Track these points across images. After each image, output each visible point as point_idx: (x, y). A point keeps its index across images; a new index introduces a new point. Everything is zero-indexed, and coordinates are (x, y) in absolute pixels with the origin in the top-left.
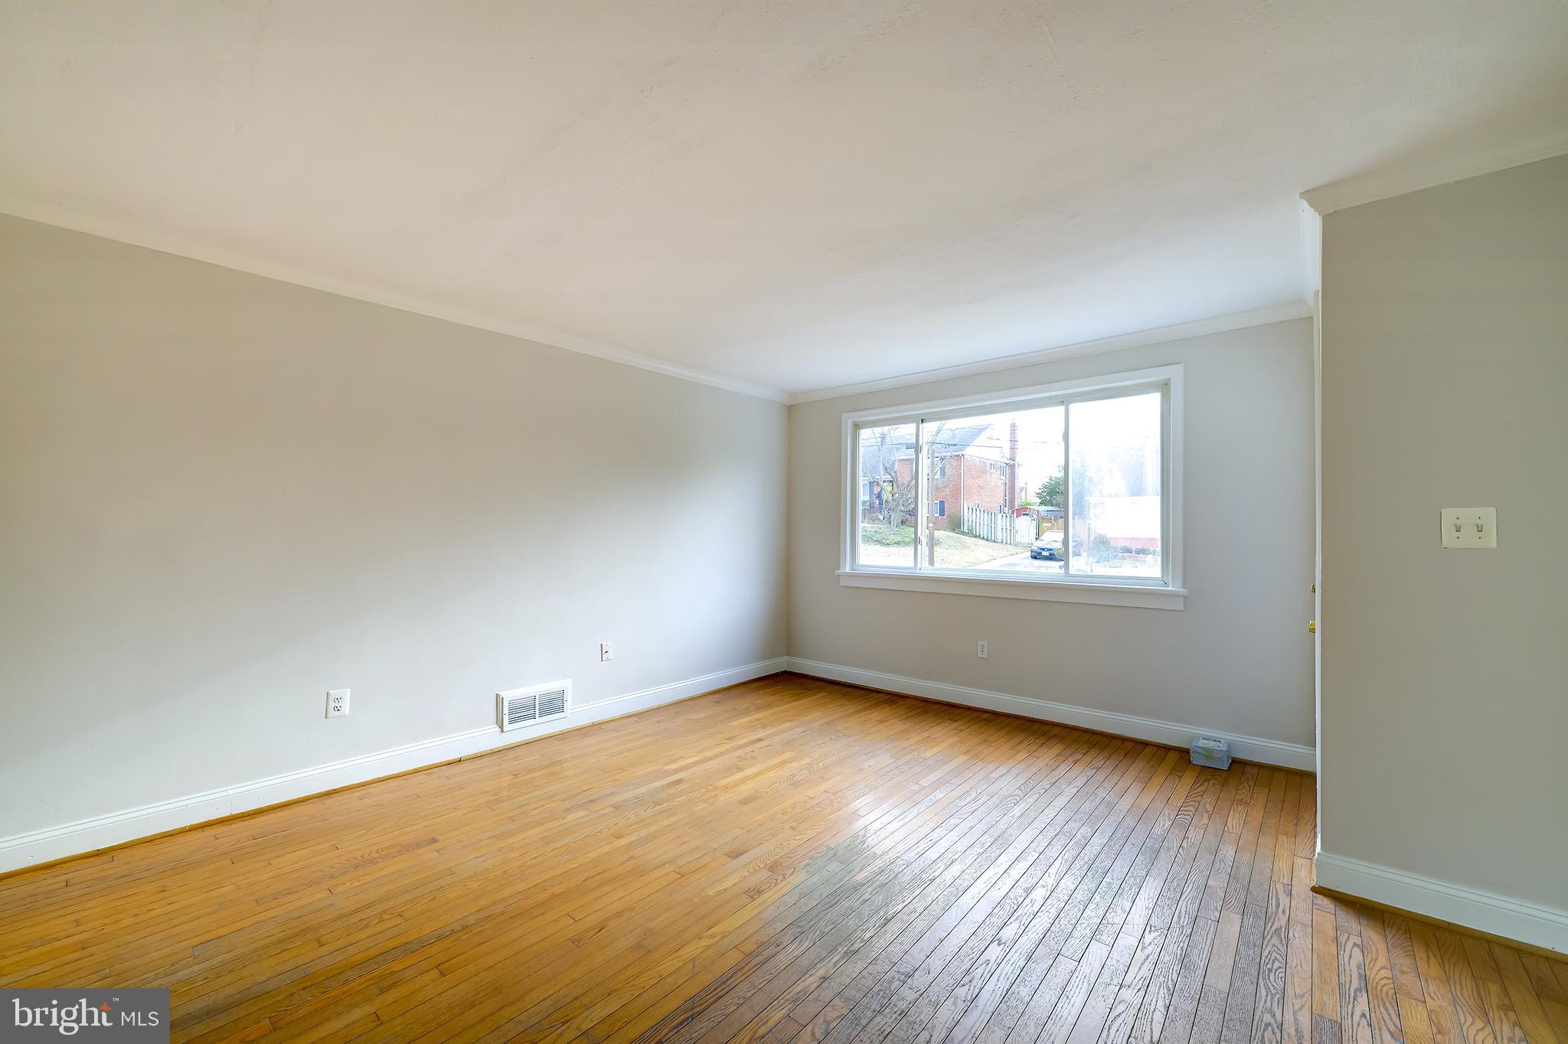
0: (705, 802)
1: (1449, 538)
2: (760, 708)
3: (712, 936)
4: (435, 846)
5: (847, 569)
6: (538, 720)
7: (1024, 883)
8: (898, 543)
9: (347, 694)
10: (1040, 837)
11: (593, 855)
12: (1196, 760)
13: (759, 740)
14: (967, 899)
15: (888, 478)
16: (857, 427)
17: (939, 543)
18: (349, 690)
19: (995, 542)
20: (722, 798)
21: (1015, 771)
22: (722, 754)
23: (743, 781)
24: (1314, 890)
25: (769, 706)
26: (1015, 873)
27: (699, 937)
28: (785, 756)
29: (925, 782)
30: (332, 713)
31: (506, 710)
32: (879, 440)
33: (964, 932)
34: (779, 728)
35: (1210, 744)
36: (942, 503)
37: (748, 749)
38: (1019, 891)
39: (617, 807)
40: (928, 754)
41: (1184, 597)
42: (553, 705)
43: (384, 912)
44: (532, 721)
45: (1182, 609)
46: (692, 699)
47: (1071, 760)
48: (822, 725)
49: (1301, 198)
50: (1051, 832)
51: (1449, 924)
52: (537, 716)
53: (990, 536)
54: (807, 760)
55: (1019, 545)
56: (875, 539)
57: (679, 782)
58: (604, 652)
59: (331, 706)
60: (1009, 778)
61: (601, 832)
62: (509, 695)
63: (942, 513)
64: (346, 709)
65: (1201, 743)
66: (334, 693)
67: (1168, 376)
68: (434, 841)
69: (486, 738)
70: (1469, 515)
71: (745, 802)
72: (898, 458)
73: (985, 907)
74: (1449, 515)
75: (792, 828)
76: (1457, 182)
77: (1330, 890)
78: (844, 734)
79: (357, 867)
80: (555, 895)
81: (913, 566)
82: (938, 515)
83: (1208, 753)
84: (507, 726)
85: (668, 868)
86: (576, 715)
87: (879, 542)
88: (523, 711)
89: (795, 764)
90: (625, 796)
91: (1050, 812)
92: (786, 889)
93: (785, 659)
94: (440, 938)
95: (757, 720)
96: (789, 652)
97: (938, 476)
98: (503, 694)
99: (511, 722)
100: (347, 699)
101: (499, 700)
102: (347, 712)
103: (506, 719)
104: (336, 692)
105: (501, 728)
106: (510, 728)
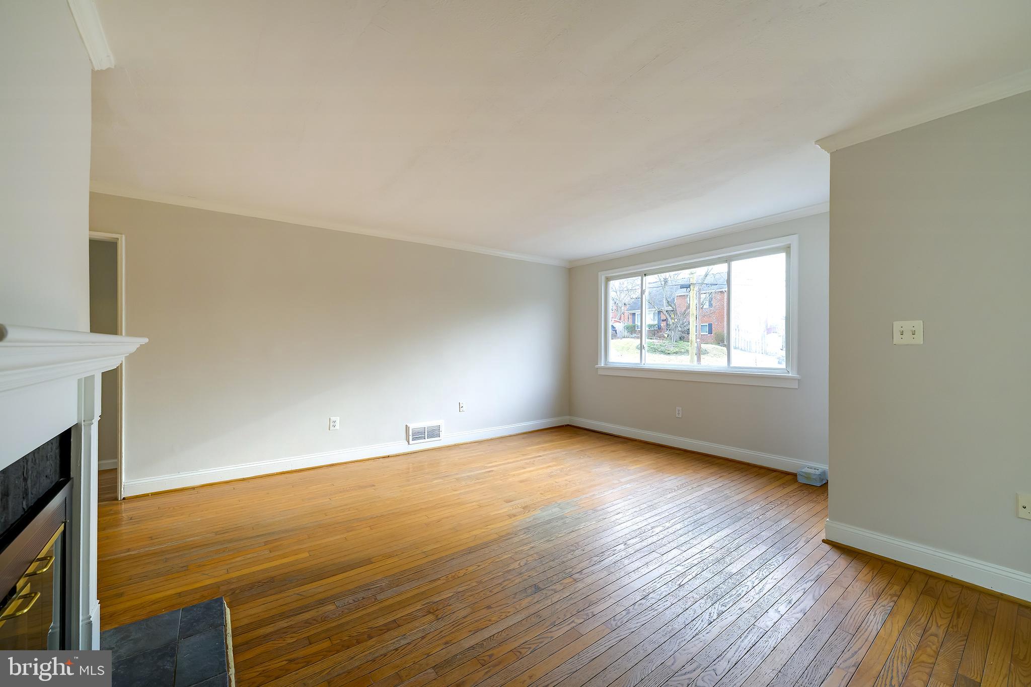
0: (501, 480)
1: (897, 339)
2: (546, 442)
3: (487, 529)
4: (373, 487)
5: (603, 365)
6: (427, 440)
7: (652, 525)
8: (676, 353)
9: (338, 419)
10: (676, 507)
11: (441, 496)
12: (801, 480)
13: (540, 456)
14: (618, 528)
15: (670, 308)
16: (608, 279)
17: (706, 352)
18: (338, 418)
19: (750, 352)
20: (510, 479)
21: (679, 479)
22: (518, 461)
23: (524, 473)
24: (824, 541)
25: (552, 441)
26: (650, 520)
27: (481, 529)
28: (550, 464)
29: (623, 480)
30: (332, 428)
31: (411, 434)
32: (663, 283)
33: (609, 539)
34: (551, 452)
35: (810, 471)
36: (710, 326)
37: (532, 460)
38: (649, 527)
39: (457, 479)
40: (633, 468)
41: (798, 380)
42: (434, 433)
43: (351, 508)
44: (423, 440)
45: (797, 388)
46: (510, 436)
47: (719, 475)
48: (578, 452)
49: (816, 144)
50: (684, 505)
51: (895, 561)
52: (426, 438)
53: (746, 347)
54: (562, 466)
55: (769, 354)
56: (660, 350)
57: (492, 471)
58: (461, 407)
59: (331, 424)
60: (675, 481)
61: (448, 488)
62: (412, 426)
63: (710, 332)
64: (337, 427)
65: (806, 470)
66: (333, 419)
67: (789, 243)
68: (374, 486)
69: (401, 447)
70: (908, 325)
71: (521, 482)
72: (676, 295)
73: (626, 531)
74: (897, 325)
75: (541, 494)
76: (903, 130)
77: (832, 542)
78: (588, 456)
79: (341, 492)
80: (422, 509)
81: (639, 362)
82: (707, 333)
83: (807, 476)
84: (411, 442)
85: (474, 504)
86: (446, 439)
87: (662, 352)
88: (419, 435)
89: (554, 468)
90: (463, 475)
91: (689, 498)
92: (529, 516)
93: (568, 417)
94: (372, 518)
95: (543, 447)
96: (570, 413)
97: (706, 306)
98: (409, 425)
99: (413, 439)
100: (338, 422)
101: (407, 428)
102: (338, 428)
103: (411, 438)
104: (333, 418)
105: (408, 442)
106: (413, 442)
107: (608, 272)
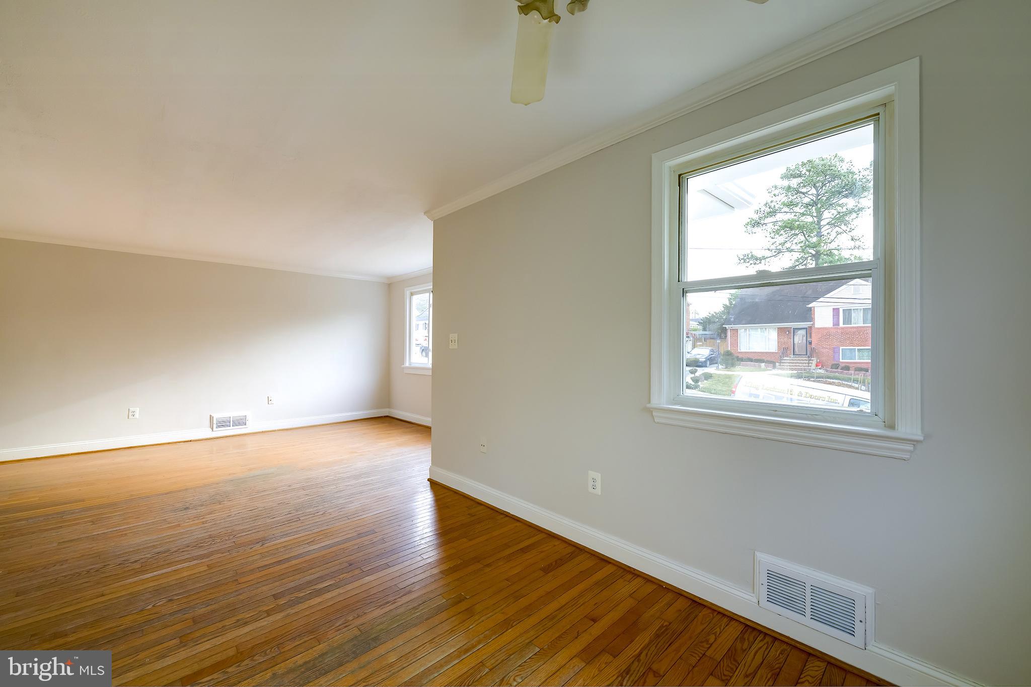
5: (407, 364)
6: (231, 427)
9: (137, 410)
16: (412, 294)
30: (130, 417)
31: (215, 422)
42: (241, 422)
44: (229, 428)
58: (269, 400)
59: (130, 414)
62: (216, 416)
69: (205, 433)
84: (215, 429)
86: (252, 427)
88: (223, 424)
93: (387, 410)
98: (213, 415)
99: (218, 427)
100: (138, 412)
101: (211, 418)
102: (137, 417)
103: (215, 426)
104: (132, 409)
105: (212, 429)
106: (217, 429)
107: (412, 287)
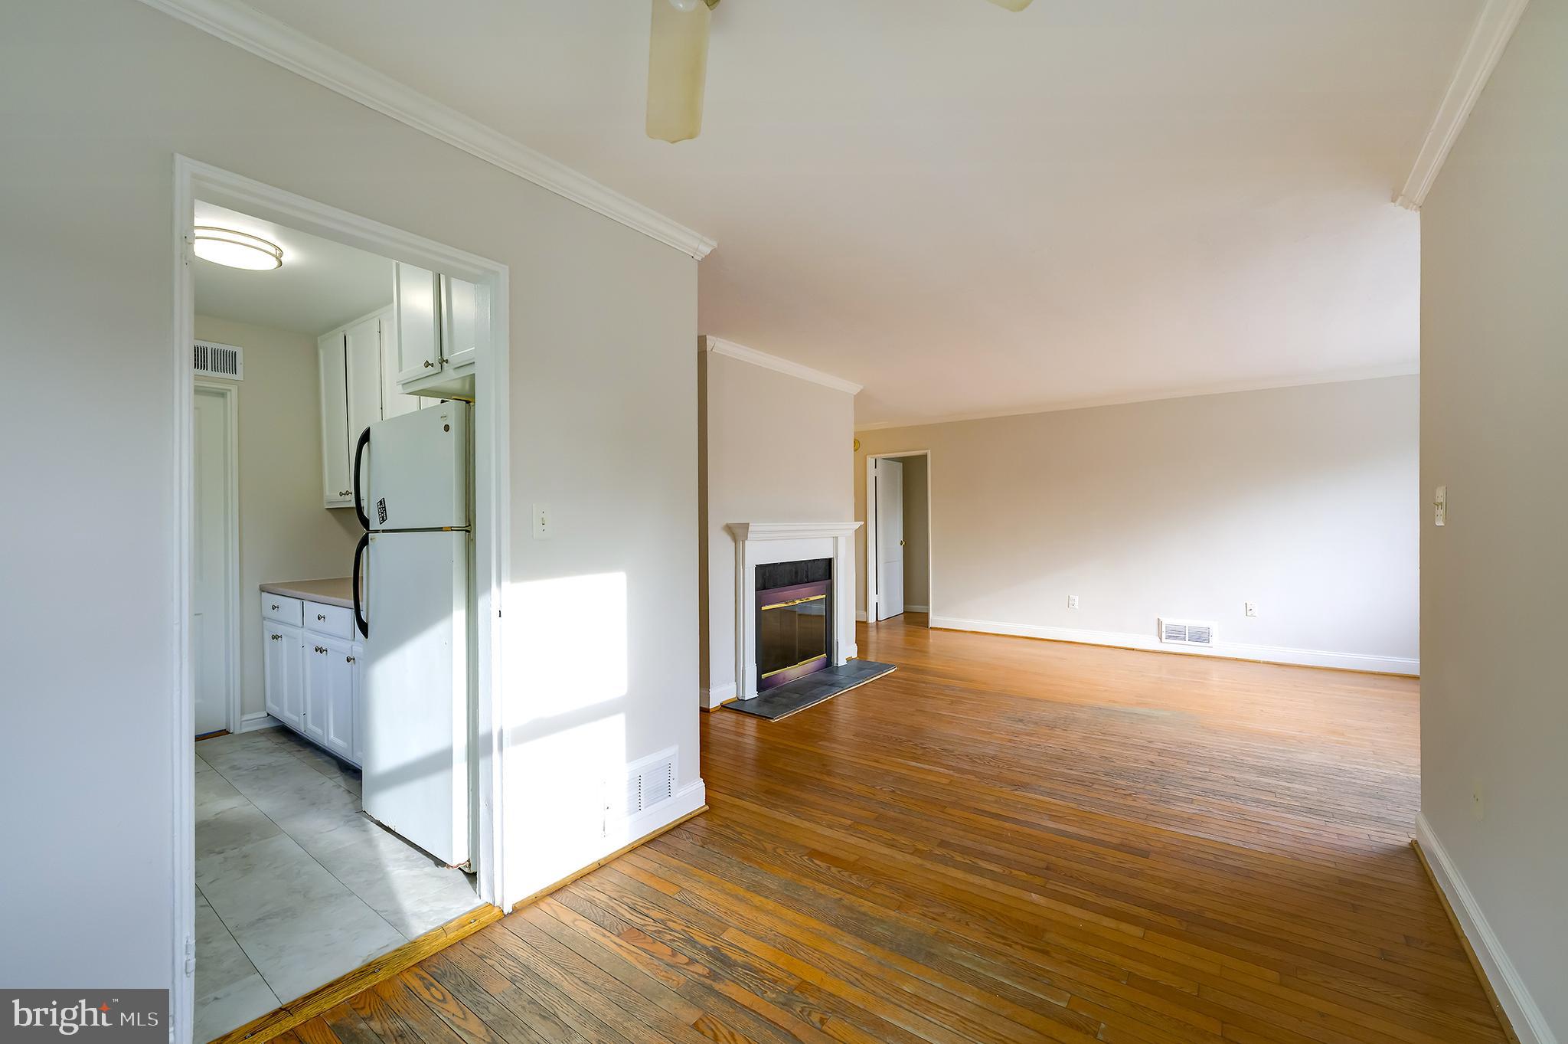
6: (1187, 642)
18: (1078, 597)
30: (1071, 606)
31: (1164, 629)
42: (1201, 636)
44: (1181, 642)
52: (1187, 639)
58: (1248, 609)
59: (1071, 602)
62: (1166, 622)
69: (1150, 642)
84: (1164, 639)
85: (1106, 688)
86: (1217, 647)
88: (1175, 634)
90: (1158, 676)
98: (1162, 620)
99: (1169, 637)
100: (1077, 600)
101: (1160, 623)
102: (1077, 607)
103: (1164, 635)
104: (1072, 596)
105: (1161, 640)
106: (1168, 641)
